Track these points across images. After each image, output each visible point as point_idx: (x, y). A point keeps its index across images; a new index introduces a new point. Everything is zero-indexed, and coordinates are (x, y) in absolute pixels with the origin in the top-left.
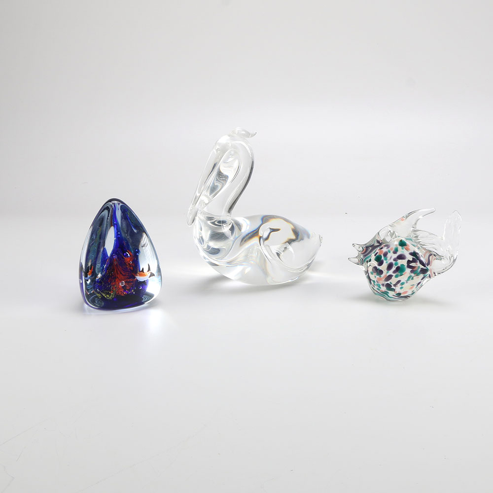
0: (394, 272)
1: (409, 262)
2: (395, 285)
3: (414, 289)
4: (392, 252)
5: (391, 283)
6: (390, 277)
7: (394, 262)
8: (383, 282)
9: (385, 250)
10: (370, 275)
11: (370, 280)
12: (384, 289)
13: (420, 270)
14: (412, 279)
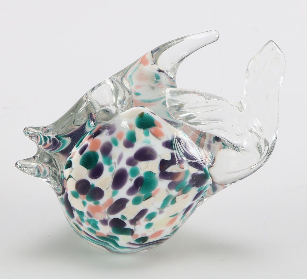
0: (131, 191)
1: (164, 164)
2: (134, 221)
3: (177, 222)
4: (121, 143)
5: (123, 217)
6: (120, 204)
7: (128, 169)
8: (103, 214)
9: (104, 138)
10: (71, 199)
11: (70, 209)
12: (106, 230)
13: (189, 178)
14: (174, 201)
